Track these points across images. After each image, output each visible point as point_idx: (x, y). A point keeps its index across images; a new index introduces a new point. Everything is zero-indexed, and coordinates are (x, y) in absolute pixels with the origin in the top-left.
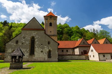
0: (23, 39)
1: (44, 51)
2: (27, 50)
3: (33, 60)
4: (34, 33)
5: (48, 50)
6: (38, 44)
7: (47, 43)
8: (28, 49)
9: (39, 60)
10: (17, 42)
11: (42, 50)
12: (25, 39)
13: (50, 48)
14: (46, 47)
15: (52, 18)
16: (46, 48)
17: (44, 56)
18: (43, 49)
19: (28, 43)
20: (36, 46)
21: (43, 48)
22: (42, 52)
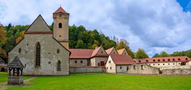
0: (27, 46)
2: (32, 61)
3: (39, 74)
4: (39, 38)
5: (57, 61)
6: (44, 53)
7: (56, 51)
9: (46, 73)
10: (20, 50)
11: (49, 60)
12: (29, 46)
13: (59, 58)
14: (54, 56)
15: (63, 16)
16: (54, 58)
17: (52, 69)
18: (51, 60)
19: (33, 51)
20: (42, 56)
21: (51, 58)
22: (50, 63)
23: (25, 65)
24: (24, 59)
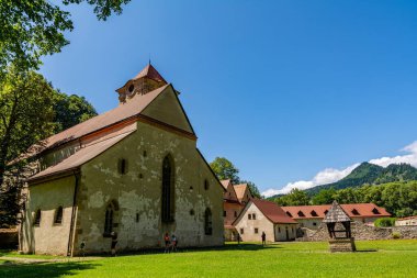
0: (142, 157)
1: (195, 209)
2: (156, 204)
5: (204, 208)
6: (182, 183)
7: (203, 186)
8: (159, 200)
9: (186, 241)
10: (124, 166)
11: (191, 206)
12: (147, 158)
13: (208, 203)
14: (200, 196)
16: (200, 202)
17: (197, 229)
18: (194, 204)
19: (156, 174)
20: (177, 192)
21: (194, 200)
22: (192, 213)
23: (138, 215)
24: (136, 196)
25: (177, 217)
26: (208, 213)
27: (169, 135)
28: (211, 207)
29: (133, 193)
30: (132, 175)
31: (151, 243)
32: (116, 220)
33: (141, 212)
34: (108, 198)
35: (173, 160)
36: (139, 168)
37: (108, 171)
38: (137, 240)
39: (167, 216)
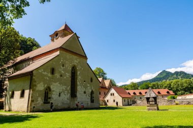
0: (62, 67)
1: (86, 91)
2: (68, 89)
4: (75, 61)
5: (90, 91)
7: (90, 80)
10: (53, 71)
11: (84, 90)
12: (64, 67)
13: (92, 88)
14: (89, 85)
16: (89, 88)
17: (87, 100)
18: (86, 89)
19: (68, 75)
20: (78, 83)
21: (86, 87)
23: (60, 94)
24: (59, 85)
25: (78, 95)
26: (92, 93)
27: (75, 57)
28: (94, 90)
29: (57, 84)
30: (57, 75)
31: (66, 106)
32: (49, 96)
33: (61, 92)
34: (46, 86)
35: (76, 69)
36: (60, 72)
37: (46, 73)
38: (59, 105)
39: (73, 94)
